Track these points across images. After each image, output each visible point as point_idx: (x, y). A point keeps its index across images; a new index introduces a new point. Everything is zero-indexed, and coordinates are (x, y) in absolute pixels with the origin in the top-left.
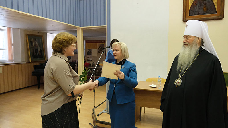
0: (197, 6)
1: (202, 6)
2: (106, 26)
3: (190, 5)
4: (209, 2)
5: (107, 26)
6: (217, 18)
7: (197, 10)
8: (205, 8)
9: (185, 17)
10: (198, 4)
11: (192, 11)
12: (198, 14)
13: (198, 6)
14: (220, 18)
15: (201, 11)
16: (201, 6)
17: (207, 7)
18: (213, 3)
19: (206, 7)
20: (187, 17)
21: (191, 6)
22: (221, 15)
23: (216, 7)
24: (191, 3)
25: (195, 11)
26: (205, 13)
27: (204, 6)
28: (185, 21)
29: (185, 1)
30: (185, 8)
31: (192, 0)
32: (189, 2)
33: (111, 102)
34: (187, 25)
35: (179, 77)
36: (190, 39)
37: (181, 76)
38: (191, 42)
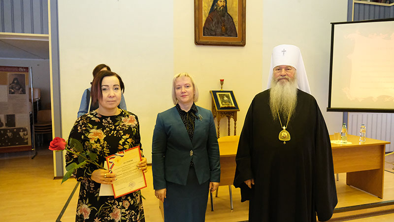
1: (220, 24)
2: (48, 37)
3: (204, 19)
4: (228, 19)
5: (50, 35)
6: (238, 44)
7: (213, 29)
8: (223, 28)
9: (197, 37)
10: (216, 20)
11: (207, 28)
12: (215, 35)
13: (215, 23)
14: (241, 44)
15: (219, 31)
16: (218, 23)
17: (226, 27)
18: (233, 21)
19: (224, 26)
20: (200, 38)
21: (206, 21)
22: (243, 40)
24: (205, 16)
25: (211, 30)
26: (223, 35)
28: (198, 43)
29: (197, 11)
30: (197, 23)
31: (206, 12)
32: (203, 15)
33: (185, 184)
34: (284, 51)
35: (283, 129)
36: (292, 71)
37: (285, 126)
38: (292, 75)
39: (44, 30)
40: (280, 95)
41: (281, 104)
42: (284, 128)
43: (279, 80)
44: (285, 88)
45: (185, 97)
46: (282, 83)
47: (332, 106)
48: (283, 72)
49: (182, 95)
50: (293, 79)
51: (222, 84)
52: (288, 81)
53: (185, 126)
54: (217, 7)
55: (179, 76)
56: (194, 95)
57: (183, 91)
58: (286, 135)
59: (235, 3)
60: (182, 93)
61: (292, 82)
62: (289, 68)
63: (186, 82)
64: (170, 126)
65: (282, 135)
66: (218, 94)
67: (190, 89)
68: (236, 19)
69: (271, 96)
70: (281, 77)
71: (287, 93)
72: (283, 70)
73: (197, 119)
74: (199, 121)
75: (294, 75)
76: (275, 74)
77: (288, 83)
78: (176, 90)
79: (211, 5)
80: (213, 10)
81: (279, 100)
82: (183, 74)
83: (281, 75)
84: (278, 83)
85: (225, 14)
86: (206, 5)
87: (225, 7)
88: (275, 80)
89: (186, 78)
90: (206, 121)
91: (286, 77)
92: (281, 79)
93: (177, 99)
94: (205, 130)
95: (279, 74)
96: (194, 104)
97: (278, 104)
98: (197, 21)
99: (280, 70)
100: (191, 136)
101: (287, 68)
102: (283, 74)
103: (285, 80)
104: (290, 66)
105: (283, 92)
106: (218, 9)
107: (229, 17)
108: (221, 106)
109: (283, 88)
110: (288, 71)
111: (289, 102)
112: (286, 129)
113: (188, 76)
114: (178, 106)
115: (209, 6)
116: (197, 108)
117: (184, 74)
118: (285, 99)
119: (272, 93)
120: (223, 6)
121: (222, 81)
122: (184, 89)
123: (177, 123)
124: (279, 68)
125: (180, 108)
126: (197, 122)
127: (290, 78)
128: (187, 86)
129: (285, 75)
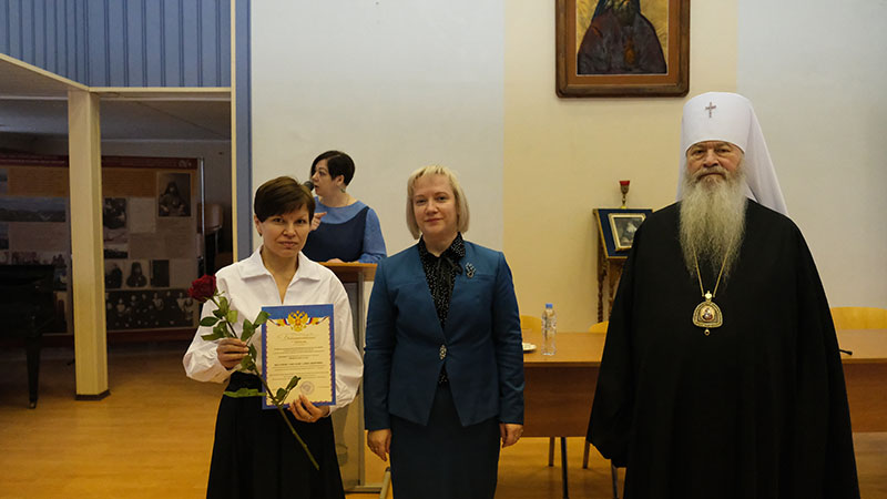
0: (605, 41)
1: (620, 43)
2: (229, 93)
4: (643, 29)
7: (603, 56)
8: (630, 52)
11: (587, 55)
12: (609, 71)
13: (608, 42)
15: (618, 60)
16: (616, 42)
17: (636, 49)
18: (655, 34)
19: (632, 46)
21: (585, 37)
25: (599, 60)
26: (629, 70)
27: (627, 43)
33: (425, 424)
34: (711, 108)
35: (704, 299)
36: (731, 154)
37: (711, 293)
38: (733, 166)
40: (703, 214)
41: (706, 236)
42: (708, 296)
43: (700, 178)
44: (716, 196)
45: (435, 224)
46: (708, 186)
48: (711, 157)
49: (427, 218)
50: (737, 175)
52: (724, 178)
53: (432, 289)
54: (614, 3)
55: (421, 174)
56: (458, 216)
57: (431, 208)
58: (713, 314)
60: (428, 214)
61: (733, 181)
62: (726, 147)
63: (438, 189)
65: (702, 314)
67: (448, 205)
69: (682, 220)
70: (705, 170)
71: (722, 210)
72: (710, 152)
73: (462, 273)
74: (463, 279)
75: (738, 165)
76: (690, 165)
77: (723, 183)
78: (415, 207)
80: (601, 10)
81: (702, 226)
82: (430, 169)
83: (705, 166)
84: (699, 186)
85: (633, 16)
87: (634, 1)
88: (690, 179)
89: (439, 178)
90: (484, 278)
91: (719, 168)
92: (706, 175)
94: (478, 300)
95: (700, 162)
96: (459, 236)
97: (700, 236)
99: (702, 154)
101: (720, 148)
102: (711, 163)
103: (714, 177)
104: (727, 144)
105: (710, 207)
106: (616, 7)
107: (645, 24)
108: (619, 246)
109: (711, 196)
110: (723, 154)
111: (726, 231)
112: (713, 300)
117: (434, 169)
118: (717, 225)
119: (683, 210)
122: (432, 206)
123: (413, 280)
124: (701, 149)
125: (425, 249)
127: (727, 173)
128: (440, 198)
129: (716, 164)
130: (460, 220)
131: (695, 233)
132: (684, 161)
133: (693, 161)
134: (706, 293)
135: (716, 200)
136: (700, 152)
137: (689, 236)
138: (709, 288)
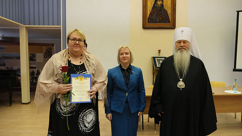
0: (155, 15)
1: (159, 15)
2: (61, 27)
3: (149, 13)
5: (61, 26)
6: (170, 27)
8: (161, 18)
9: (144, 24)
10: (156, 13)
11: (150, 19)
12: (156, 22)
14: (173, 27)
15: (158, 20)
16: (157, 15)
18: (167, 13)
19: (162, 16)
20: (146, 24)
21: (150, 14)
23: (170, 17)
24: (149, 11)
25: (153, 20)
26: (161, 22)
27: (160, 15)
28: (144, 28)
29: (144, 9)
30: (144, 16)
31: (150, 8)
32: (148, 11)
33: (122, 113)
34: (182, 31)
35: (180, 80)
37: (182, 79)
38: (188, 46)
39: (59, 24)
40: (180, 59)
42: (181, 80)
43: (179, 49)
44: (183, 54)
45: (125, 60)
46: (181, 52)
47: (237, 68)
48: (182, 44)
49: (123, 59)
50: (188, 49)
51: (159, 53)
53: (124, 78)
54: (157, 5)
55: (122, 47)
56: (131, 59)
57: (124, 56)
58: (182, 84)
59: (169, 2)
60: (124, 57)
62: (186, 42)
63: (126, 51)
64: (115, 77)
65: (180, 84)
66: (156, 59)
67: (129, 56)
68: (169, 12)
69: (174, 60)
70: (180, 47)
71: (185, 57)
72: (182, 43)
73: (131, 74)
74: (132, 75)
75: (189, 46)
76: (176, 46)
77: (185, 51)
79: (153, 4)
80: (154, 7)
82: (124, 46)
83: (181, 46)
84: (179, 51)
85: (162, 9)
86: (150, 4)
87: (162, 5)
88: (176, 50)
89: (127, 49)
90: (137, 75)
91: (184, 47)
92: (181, 49)
93: (120, 61)
94: (136, 81)
95: (179, 45)
96: (130, 64)
98: (144, 14)
99: (180, 43)
100: (127, 84)
101: (184, 42)
102: (182, 45)
103: (183, 49)
104: (186, 41)
105: (181, 57)
106: (158, 6)
107: (165, 11)
109: (182, 54)
110: (185, 43)
111: (185, 63)
112: (182, 81)
113: (128, 48)
114: (120, 66)
115: (152, 5)
116: (132, 67)
117: (125, 46)
118: (183, 61)
119: (175, 57)
120: (161, 4)
121: (159, 51)
122: (125, 55)
123: (119, 75)
124: (180, 42)
125: (121, 67)
126: (131, 76)
127: (186, 48)
128: (127, 54)
129: (183, 46)
130: (131, 60)
131: (178, 63)
132: (175, 44)
133: (177, 45)
134: (180, 79)
135: (183, 55)
136: (179, 43)
137: (176, 64)
138: (181, 78)
